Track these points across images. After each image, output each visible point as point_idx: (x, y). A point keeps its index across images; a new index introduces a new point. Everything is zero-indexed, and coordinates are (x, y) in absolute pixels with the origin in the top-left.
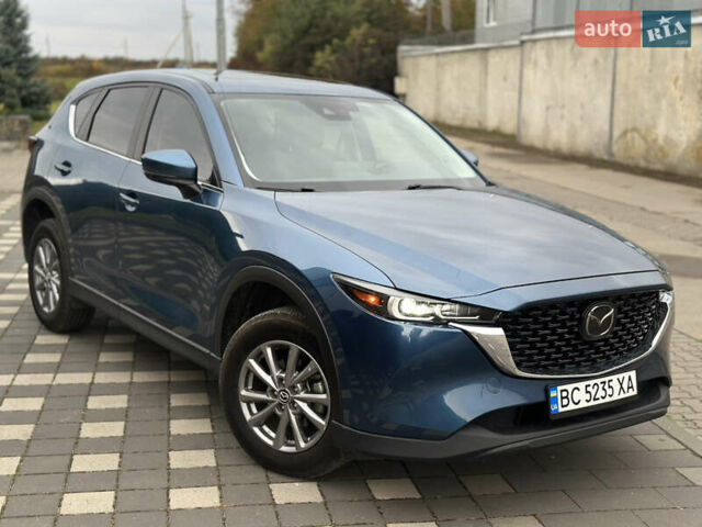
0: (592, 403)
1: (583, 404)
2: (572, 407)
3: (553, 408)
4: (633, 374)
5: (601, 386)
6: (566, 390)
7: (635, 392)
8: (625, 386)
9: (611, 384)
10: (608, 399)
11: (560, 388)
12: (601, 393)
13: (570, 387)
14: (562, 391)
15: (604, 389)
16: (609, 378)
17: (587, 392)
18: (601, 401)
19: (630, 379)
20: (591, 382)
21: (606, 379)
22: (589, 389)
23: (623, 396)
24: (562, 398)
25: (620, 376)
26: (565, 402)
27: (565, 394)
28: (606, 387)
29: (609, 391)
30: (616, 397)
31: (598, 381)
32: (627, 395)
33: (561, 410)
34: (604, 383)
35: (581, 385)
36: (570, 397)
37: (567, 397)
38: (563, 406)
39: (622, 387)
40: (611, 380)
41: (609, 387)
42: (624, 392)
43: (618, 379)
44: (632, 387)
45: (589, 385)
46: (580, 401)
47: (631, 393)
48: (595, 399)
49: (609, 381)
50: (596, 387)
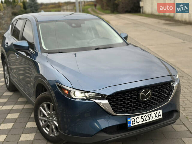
0: (144, 122)
1: (141, 123)
2: (136, 124)
3: (129, 125)
4: (161, 111)
5: (147, 116)
7: (162, 117)
8: (157, 115)
9: (151, 115)
10: (150, 120)
12: (148, 118)
13: (135, 118)
14: (132, 119)
15: (149, 117)
16: (151, 113)
17: (142, 119)
18: (148, 121)
19: (159, 112)
20: (144, 115)
22: (142, 118)
23: (156, 118)
25: (155, 112)
26: (134, 122)
27: (133, 120)
28: (150, 116)
29: (151, 118)
30: (154, 119)
31: (146, 115)
32: (158, 118)
33: (132, 125)
34: (149, 115)
35: (140, 117)
36: (135, 121)
37: (134, 121)
38: (133, 124)
39: (156, 116)
40: (152, 114)
41: (151, 116)
42: (157, 117)
43: (154, 113)
44: (160, 115)
45: (143, 116)
46: (139, 122)
47: (160, 117)
48: (145, 121)
49: (151, 114)
50: (145, 117)
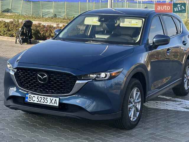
0: (39, 102)
1: (36, 102)
2: (32, 101)
3: (26, 100)
4: (58, 99)
5: (43, 99)
6: (31, 96)
7: (57, 105)
10: (45, 103)
11: (29, 95)
12: (42, 101)
13: (32, 95)
14: (30, 96)
15: (44, 100)
18: (42, 103)
19: (56, 100)
20: (40, 96)
21: (46, 97)
22: (38, 98)
23: (51, 104)
24: (29, 98)
25: (52, 98)
28: (45, 99)
30: (48, 104)
31: (42, 97)
33: (28, 101)
34: (45, 98)
35: (36, 96)
36: (32, 98)
38: (29, 100)
40: (47, 98)
41: (46, 100)
42: (52, 104)
43: (50, 99)
46: (34, 101)
47: (55, 105)
48: (40, 102)
49: (46, 98)
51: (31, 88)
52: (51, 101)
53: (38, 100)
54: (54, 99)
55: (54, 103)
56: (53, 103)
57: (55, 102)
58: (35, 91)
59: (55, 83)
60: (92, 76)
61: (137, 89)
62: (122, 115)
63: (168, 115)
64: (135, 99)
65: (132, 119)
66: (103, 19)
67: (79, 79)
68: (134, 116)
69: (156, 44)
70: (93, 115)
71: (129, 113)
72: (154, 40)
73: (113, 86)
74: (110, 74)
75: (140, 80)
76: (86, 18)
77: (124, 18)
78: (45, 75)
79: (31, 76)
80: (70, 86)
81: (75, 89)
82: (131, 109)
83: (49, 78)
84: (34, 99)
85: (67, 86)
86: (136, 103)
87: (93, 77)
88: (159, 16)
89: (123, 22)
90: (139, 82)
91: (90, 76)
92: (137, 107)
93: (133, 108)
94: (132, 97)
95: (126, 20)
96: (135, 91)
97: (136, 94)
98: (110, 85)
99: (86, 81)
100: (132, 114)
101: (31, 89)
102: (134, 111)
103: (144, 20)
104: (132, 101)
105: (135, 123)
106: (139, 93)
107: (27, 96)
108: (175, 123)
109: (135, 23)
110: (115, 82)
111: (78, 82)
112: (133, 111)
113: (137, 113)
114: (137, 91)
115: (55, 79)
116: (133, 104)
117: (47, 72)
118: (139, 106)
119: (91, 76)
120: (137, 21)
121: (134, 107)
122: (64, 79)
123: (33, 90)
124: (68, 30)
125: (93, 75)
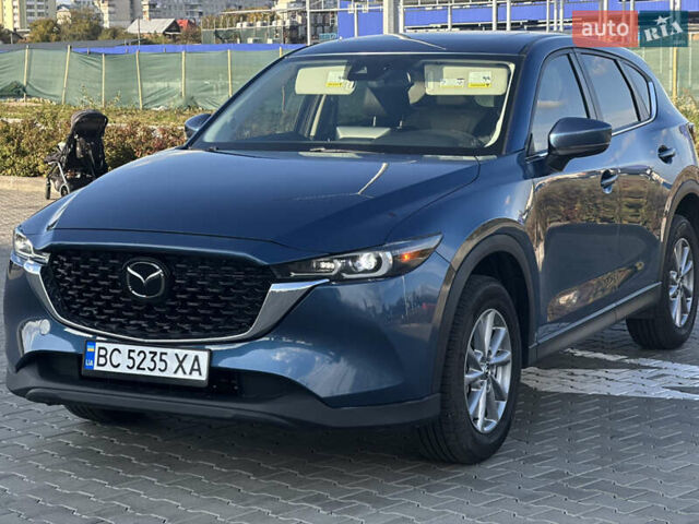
0: (134, 371)
1: (123, 369)
2: (108, 368)
3: (89, 363)
4: (204, 357)
5: (149, 356)
6: (104, 348)
7: (204, 377)
8: (187, 365)
9: (164, 357)
10: (156, 373)
11: (98, 345)
12: (148, 363)
13: (110, 347)
14: (100, 348)
15: (152, 360)
16: (164, 350)
17: (130, 357)
18: (147, 373)
19: (196, 359)
20: (138, 349)
21: (159, 350)
23: (180, 375)
24: (99, 356)
25: (181, 353)
26: (102, 361)
27: (103, 352)
28: (157, 359)
29: (162, 366)
30: (169, 374)
31: (147, 349)
32: (187, 377)
33: (96, 368)
34: (155, 354)
35: (124, 348)
36: (108, 357)
37: (105, 356)
38: (99, 365)
39: (181, 366)
40: (166, 354)
41: (161, 360)
42: (185, 373)
43: (176, 355)
44: (199, 370)
45: (134, 351)
46: (119, 365)
47: (195, 376)
48: (138, 368)
49: (162, 354)
50: (142, 355)
51: (103, 321)
52: (181, 363)
53: (130, 363)
54: (192, 354)
55: (192, 369)
56: (188, 371)
57: (196, 367)
58: (121, 328)
59: (193, 297)
60: (329, 265)
61: (496, 315)
62: (443, 407)
63: (614, 413)
64: (490, 352)
65: (479, 425)
66: (364, 71)
67: (279, 277)
68: (486, 415)
69: (560, 152)
70: (333, 407)
71: (470, 404)
72: (553, 136)
73: (407, 305)
74: (394, 257)
75: (504, 284)
76: (301, 71)
77: (441, 64)
78: (156, 270)
79: (104, 276)
80: (246, 305)
81: (267, 315)
82: (477, 388)
83: (170, 278)
84: (116, 358)
85: (235, 306)
86: (492, 365)
87: (331, 270)
88: (568, 55)
89: (438, 78)
90: (503, 288)
91: (318, 268)
92: (499, 380)
93: (482, 384)
94: (477, 343)
95: (446, 70)
96: (487, 323)
97: (494, 333)
98: (394, 302)
99: (306, 286)
100: (478, 405)
101: (103, 325)
102: (488, 395)
103: (512, 67)
104: (479, 359)
105: (492, 441)
106: (503, 330)
107: (90, 349)
108: (638, 439)
109: (483, 81)
110: (414, 293)
111: (275, 288)
112: (484, 394)
113: (498, 404)
114: (497, 322)
115: (192, 282)
116: (484, 369)
117: (163, 257)
118: (504, 379)
119: (323, 265)
120: (488, 72)
121: (488, 383)
122: (225, 280)
123: (114, 327)
124: (234, 115)
125: (331, 262)
